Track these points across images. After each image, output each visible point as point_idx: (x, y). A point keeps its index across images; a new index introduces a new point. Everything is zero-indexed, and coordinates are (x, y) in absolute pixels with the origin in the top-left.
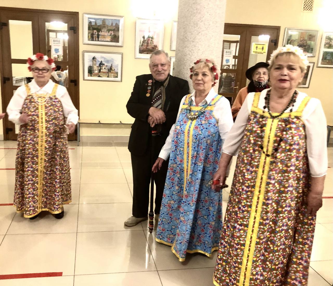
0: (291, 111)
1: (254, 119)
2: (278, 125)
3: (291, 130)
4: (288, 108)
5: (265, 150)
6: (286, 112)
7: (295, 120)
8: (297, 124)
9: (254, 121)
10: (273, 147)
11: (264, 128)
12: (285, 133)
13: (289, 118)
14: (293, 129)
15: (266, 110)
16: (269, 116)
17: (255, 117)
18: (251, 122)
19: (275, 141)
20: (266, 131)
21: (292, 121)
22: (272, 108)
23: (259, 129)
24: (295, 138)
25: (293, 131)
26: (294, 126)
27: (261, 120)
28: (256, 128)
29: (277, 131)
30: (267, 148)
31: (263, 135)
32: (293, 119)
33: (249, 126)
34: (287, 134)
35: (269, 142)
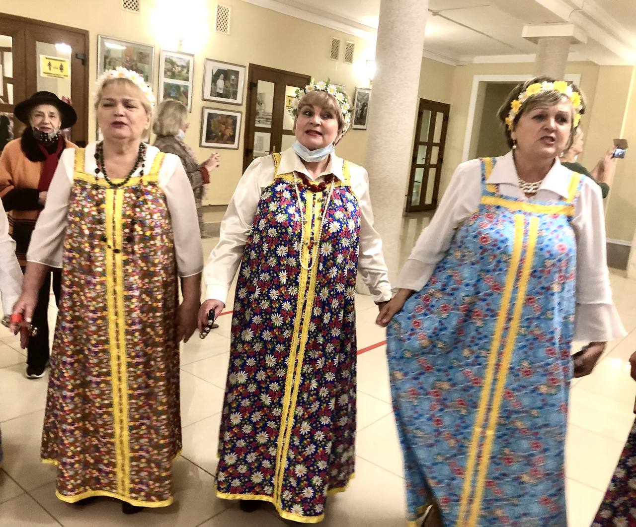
0: (142, 173)
1: (81, 194)
2: (125, 197)
3: (147, 204)
4: (135, 169)
5: (110, 243)
6: (133, 175)
7: (149, 188)
8: (154, 195)
9: (84, 195)
10: (123, 236)
11: (102, 206)
12: (138, 210)
13: (139, 185)
14: (149, 203)
15: (101, 175)
16: (107, 185)
17: (84, 189)
18: (77, 198)
19: (125, 226)
20: (106, 211)
21: (145, 190)
22: (110, 171)
23: (94, 208)
24: (155, 216)
25: (150, 205)
26: (149, 197)
27: (94, 192)
28: (89, 208)
29: (125, 208)
30: (114, 238)
31: (103, 218)
32: (146, 186)
33: (75, 205)
34: (141, 211)
35: (114, 227)
